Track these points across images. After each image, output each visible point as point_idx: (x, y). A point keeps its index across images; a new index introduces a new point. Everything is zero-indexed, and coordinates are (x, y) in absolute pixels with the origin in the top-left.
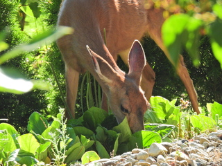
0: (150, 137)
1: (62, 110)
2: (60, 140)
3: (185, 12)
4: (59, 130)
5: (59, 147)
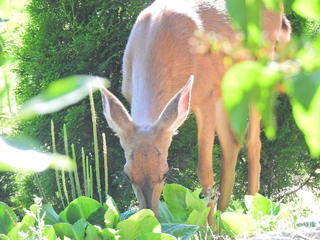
1: (38, 200)
4: (34, 229)
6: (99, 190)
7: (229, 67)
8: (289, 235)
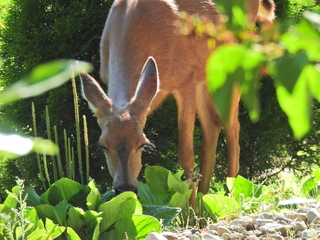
0: (145, 223)
1: (20, 182)
2: (17, 225)
3: (239, 41)
4: (16, 211)
5: (14, 234)
6: (81, 173)
7: (213, 50)
8: (271, 217)
